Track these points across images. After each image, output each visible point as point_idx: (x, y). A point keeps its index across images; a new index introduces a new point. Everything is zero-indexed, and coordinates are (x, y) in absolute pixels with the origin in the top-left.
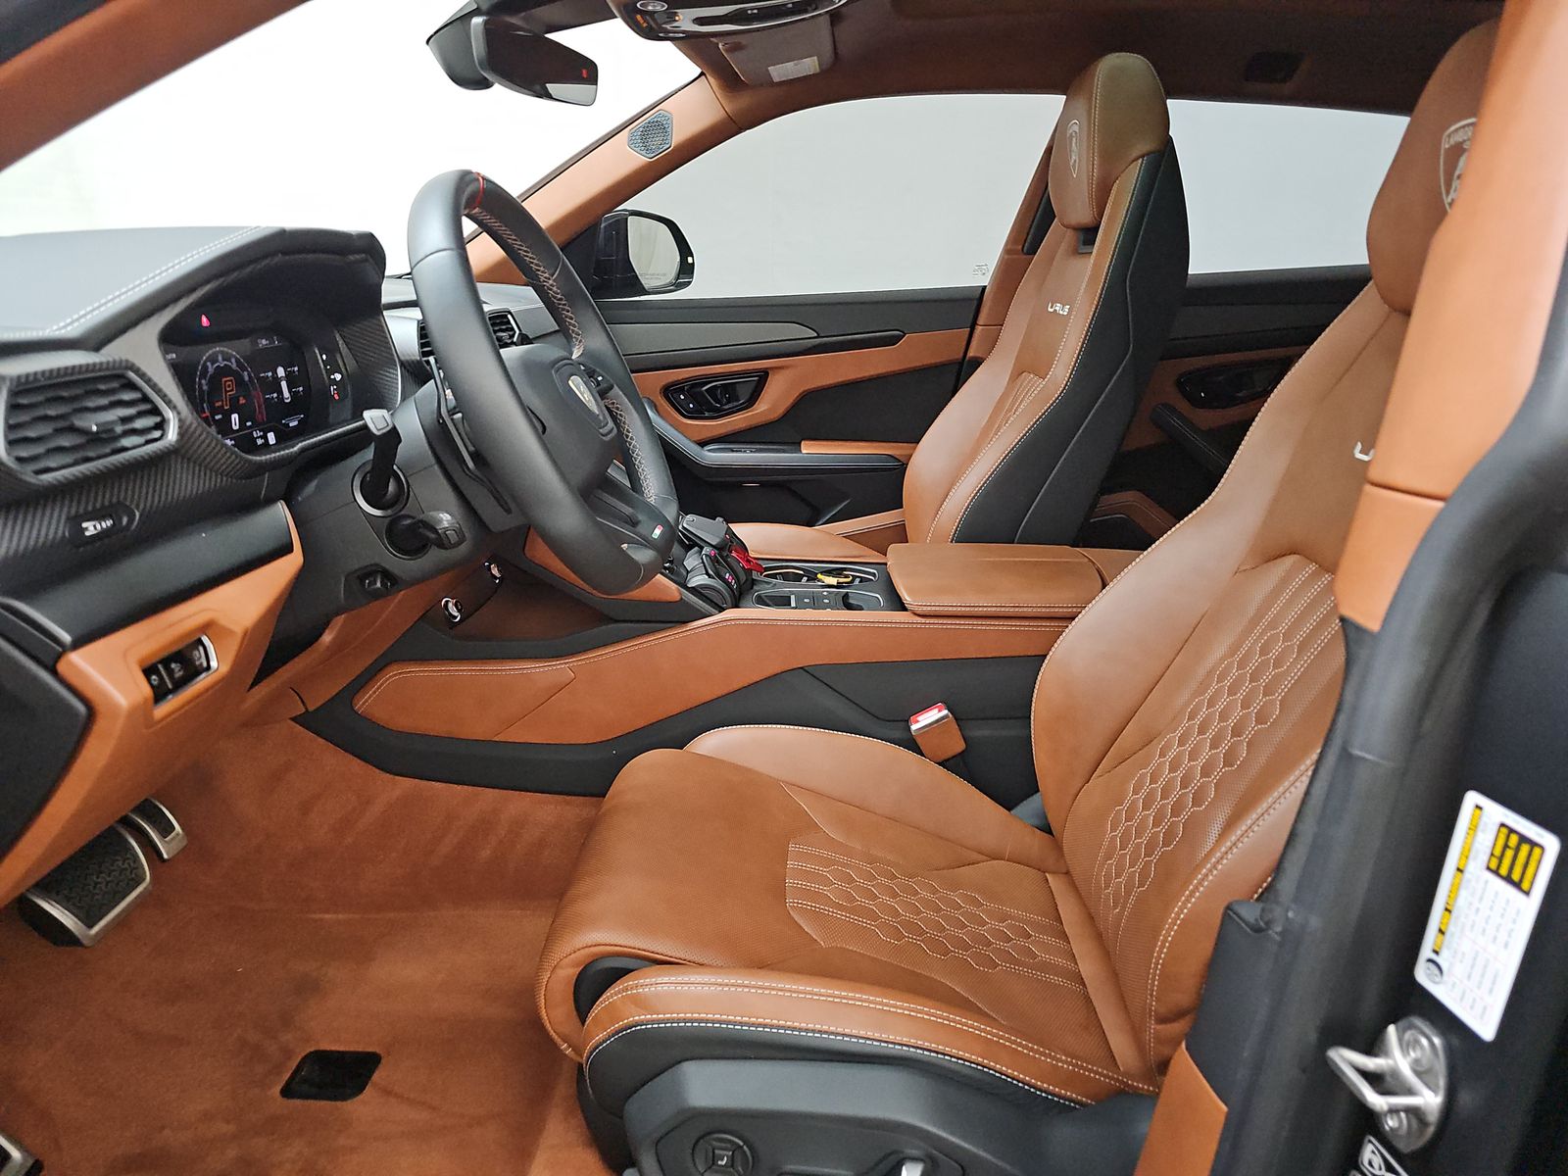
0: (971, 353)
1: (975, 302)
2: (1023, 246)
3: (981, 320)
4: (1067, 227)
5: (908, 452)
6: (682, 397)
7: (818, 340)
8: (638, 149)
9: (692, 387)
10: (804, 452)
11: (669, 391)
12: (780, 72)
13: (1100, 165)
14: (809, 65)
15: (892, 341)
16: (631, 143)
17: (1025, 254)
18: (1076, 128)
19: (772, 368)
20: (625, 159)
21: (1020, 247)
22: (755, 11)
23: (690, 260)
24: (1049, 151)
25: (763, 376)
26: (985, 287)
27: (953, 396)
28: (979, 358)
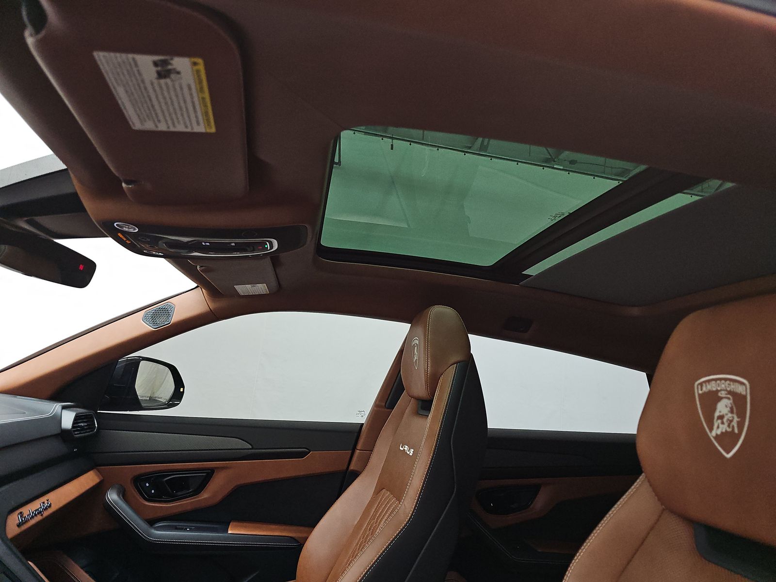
0: (352, 467)
1: (356, 434)
2: (386, 404)
3: (359, 446)
4: (412, 397)
5: (305, 535)
6: (147, 485)
7: (253, 451)
8: (148, 323)
9: (155, 478)
10: (230, 532)
11: (138, 480)
12: (243, 289)
13: (432, 366)
14: (261, 288)
15: (301, 455)
16: (145, 318)
17: (388, 408)
18: (417, 342)
19: (216, 468)
20: (140, 326)
21: (384, 404)
22: (208, 244)
23: (182, 390)
24: (401, 352)
25: (210, 474)
26: (363, 424)
27: (337, 499)
28: (357, 471)
